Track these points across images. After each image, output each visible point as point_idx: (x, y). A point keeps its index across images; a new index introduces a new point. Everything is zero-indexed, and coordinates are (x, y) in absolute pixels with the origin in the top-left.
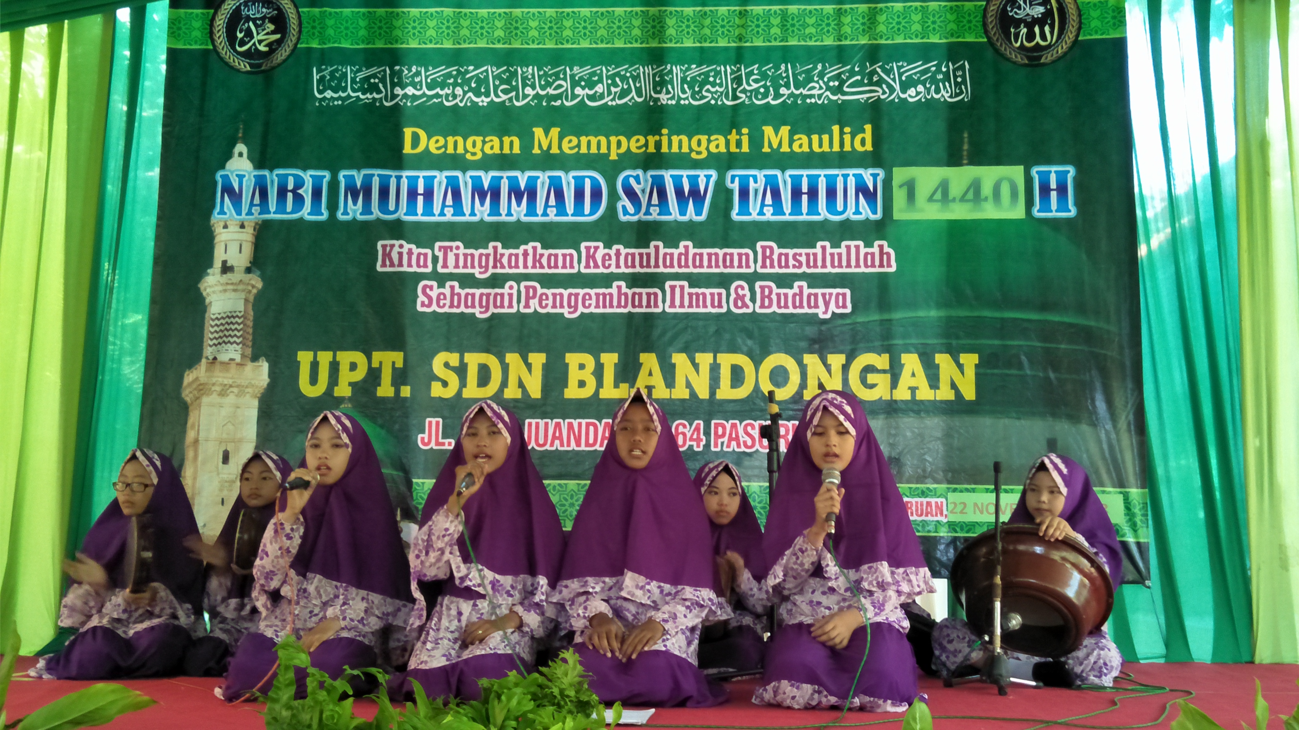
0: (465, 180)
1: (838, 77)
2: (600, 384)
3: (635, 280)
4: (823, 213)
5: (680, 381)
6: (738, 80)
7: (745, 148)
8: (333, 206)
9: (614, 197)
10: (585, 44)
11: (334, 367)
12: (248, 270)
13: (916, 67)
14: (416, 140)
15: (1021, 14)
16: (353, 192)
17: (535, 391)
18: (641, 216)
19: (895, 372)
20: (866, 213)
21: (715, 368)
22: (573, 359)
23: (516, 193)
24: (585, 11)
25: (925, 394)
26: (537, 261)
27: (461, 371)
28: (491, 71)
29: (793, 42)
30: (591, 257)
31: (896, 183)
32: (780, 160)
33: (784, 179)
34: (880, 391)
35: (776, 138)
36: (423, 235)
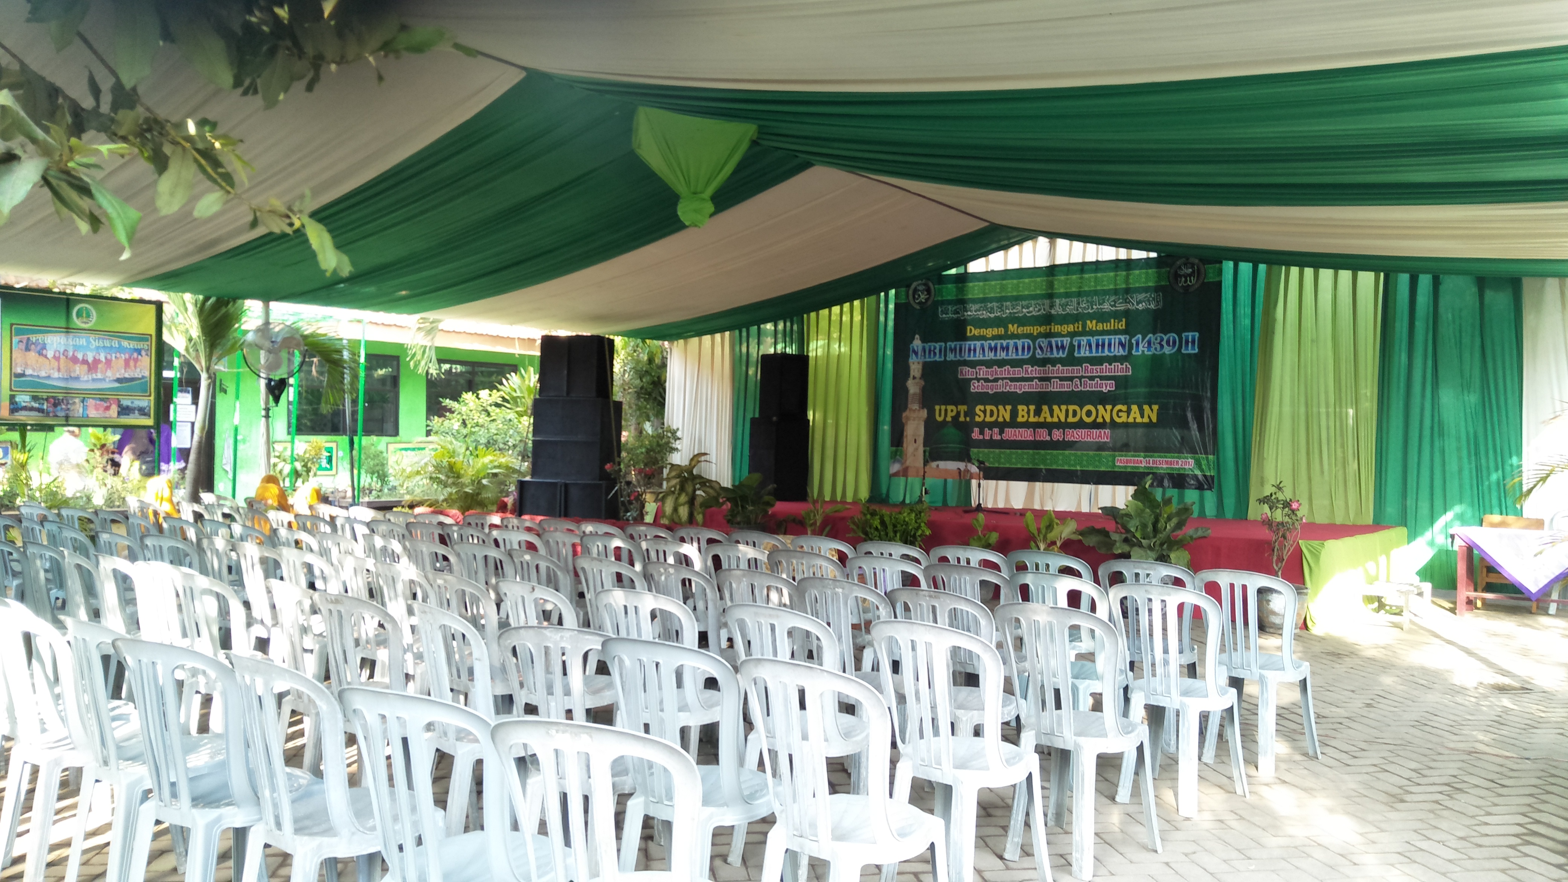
0: (986, 344)
1: (1114, 301)
2: (1029, 416)
3: (1041, 379)
4: (1106, 353)
5: (1055, 415)
6: (1078, 304)
7: (1080, 329)
8: (945, 356)
9: (1035, 349)
10: (1026, 293)
11: (946, 410)
12: (920, 378)
13: (1143, 295)
14: (971, 330)
15: (1182, 273)
16: (951, 350)
17: (1008, 419)
18: (1044, 356)
19: (1129, 412)
20: (1121, 352)
21: (1067, 411)
22: (1020, 407)
23: (1002, 348)
24: (1027, 280)
25: (1139, 420)
26: (1009, 372)
27: (985, 412)
28: (995, 304)
29: (1099, 288)
30: (1027, 371)
31: (1133, 341)
32: (1092, 333)
33: (1093, 340)
34: (1123, 418)
35: (1091, 325)
36: (973, 364)
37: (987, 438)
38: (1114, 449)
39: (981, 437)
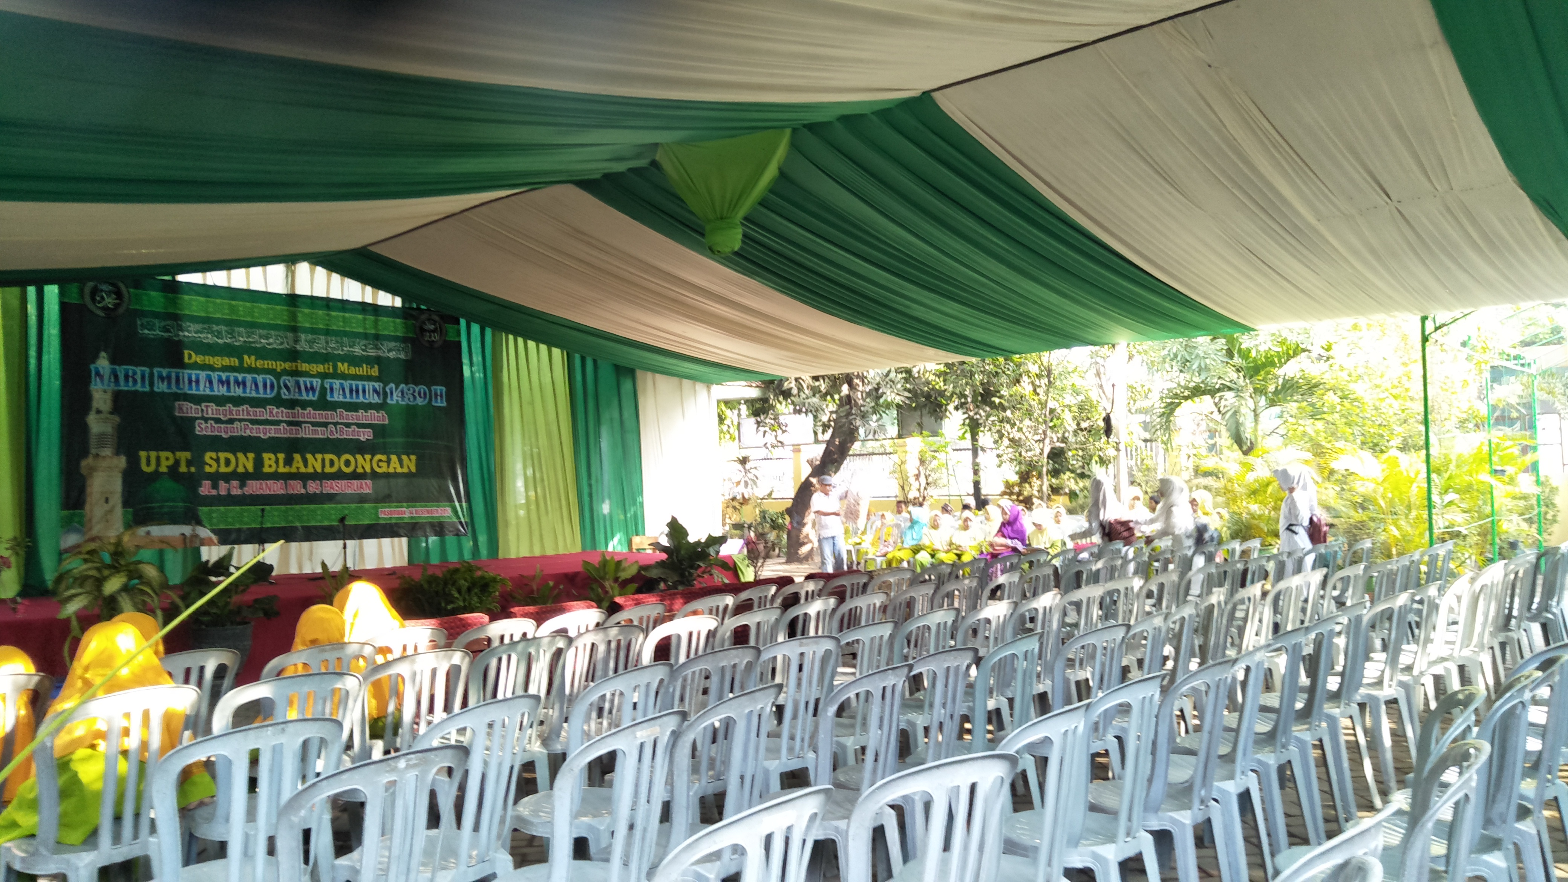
0: (215, 376)
1: (364, 345)
2: (278, 466)
3: (290, 423)
4: (361, 399)
5: (310, 466)
7: (331, 371)
8: (152, 384)
9: (279, 388)
10: (264, 320)
11: (158, 459)
12: (111, 413)
13: (393, 344)
14: (190, 357)
15: (428, 327)
16: (161, 378)
17: (250, 468)
18: (291, 397)
19: (388, 462)
20: (375, 399)
21: (323, 460)
22: (266, 456)
23: (237, 383)
24: (263, 306)
25: (399, 470)
26: (248, 413)
27: (217, 460)
28: (224, 328)
29: (348, 329)
30: (271, 412)
31: (387, 389)
32: (344, 377)
33: (346, 384)
34: (383, 469)
35: (343, 367)
36: (198, 400)
37: (223, 492)
38: (377, 501)
39: (214, 492)
